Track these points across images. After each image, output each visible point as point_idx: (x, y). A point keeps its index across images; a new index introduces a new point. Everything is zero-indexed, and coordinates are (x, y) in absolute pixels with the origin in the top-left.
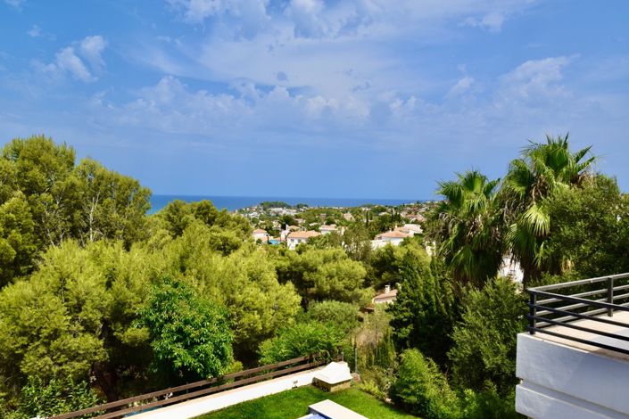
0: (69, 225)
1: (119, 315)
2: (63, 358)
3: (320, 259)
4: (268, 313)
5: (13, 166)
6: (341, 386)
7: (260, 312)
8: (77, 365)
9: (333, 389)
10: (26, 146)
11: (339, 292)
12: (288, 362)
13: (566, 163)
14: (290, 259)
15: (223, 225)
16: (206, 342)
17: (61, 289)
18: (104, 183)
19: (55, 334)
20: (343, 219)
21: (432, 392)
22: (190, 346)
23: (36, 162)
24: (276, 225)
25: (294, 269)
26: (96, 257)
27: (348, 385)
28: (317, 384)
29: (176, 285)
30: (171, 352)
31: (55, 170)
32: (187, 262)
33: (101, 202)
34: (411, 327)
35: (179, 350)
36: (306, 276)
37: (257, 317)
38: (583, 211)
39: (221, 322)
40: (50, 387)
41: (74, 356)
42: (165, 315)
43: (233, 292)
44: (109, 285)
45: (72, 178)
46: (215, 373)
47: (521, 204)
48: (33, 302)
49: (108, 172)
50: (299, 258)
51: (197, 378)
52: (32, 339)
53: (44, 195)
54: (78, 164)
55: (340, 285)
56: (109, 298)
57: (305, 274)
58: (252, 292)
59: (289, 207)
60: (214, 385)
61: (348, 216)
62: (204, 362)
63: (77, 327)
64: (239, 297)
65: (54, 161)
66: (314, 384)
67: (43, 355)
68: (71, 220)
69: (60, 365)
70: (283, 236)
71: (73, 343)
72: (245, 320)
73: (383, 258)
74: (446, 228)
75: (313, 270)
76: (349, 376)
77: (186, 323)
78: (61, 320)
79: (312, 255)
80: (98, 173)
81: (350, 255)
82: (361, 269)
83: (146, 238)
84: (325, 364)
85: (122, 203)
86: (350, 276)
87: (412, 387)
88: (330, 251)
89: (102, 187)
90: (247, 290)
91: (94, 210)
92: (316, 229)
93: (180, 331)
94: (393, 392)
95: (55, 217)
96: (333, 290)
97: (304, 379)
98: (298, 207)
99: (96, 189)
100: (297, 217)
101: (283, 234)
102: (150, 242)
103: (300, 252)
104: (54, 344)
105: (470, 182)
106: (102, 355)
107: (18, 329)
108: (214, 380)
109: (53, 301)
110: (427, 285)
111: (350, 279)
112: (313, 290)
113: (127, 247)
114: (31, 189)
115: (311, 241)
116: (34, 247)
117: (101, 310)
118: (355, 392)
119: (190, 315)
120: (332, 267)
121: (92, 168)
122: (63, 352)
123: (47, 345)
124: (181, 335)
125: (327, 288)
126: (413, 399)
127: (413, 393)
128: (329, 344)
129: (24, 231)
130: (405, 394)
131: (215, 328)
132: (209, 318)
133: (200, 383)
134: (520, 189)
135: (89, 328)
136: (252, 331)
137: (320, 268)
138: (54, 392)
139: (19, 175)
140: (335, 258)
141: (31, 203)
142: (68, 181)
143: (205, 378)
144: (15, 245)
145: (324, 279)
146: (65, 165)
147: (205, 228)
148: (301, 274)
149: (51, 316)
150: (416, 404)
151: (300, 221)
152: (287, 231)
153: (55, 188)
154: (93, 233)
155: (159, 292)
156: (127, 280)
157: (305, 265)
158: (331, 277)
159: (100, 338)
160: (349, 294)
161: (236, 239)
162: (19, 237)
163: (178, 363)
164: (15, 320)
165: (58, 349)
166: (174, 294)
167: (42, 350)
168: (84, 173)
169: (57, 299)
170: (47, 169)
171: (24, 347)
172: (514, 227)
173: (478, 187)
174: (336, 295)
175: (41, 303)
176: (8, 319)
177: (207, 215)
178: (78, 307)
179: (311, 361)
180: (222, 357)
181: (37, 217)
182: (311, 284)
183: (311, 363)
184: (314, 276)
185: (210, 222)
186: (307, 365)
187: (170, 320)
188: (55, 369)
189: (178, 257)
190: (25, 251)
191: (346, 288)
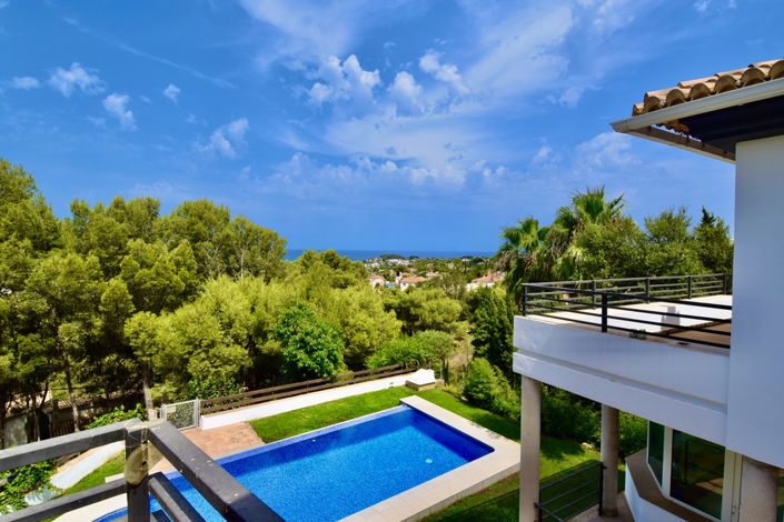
0: (226, 266)
1: (260, 332)
2: (218, 363)
3: (424, 297)
4: (375, 334)
5: (184, 221)
6: (427, 387)
7: (368, 333)
8: (229, 368)
9: (421, 389)
10: (193, 206)
11: (439, 324)
12: (387, 368)
13: (601, 209)
14: (400, 298)
15: (345, 269)
16: (322, 349)
17: (217, 311)
18: (252, 234)
19: (212, 344)
20: (447, 268)
21: (496, 390)
22: (310, 352)
23: (201, 218)
24: (392, 273)
25: (403, 305)
26: (245, 290)
27: (433, 386)
28: (408, 385)
29: (300, 307)
30: (295, 356)
31: (215, 224)
32: (311, 293)
33: (249, 249)
34: (488, 345)
35: (301, 355)
36: (413, 311)
37: (366, 336)
38: (604, 243)
39: (334, 337)
40: (207, 381)
41: (227, 362)
42: (291, 329)
43: (347, 317)
44: (253, 310)
45: (227, 231)
46: (329, 373)
47: (564, 241)
48: (197, 320)
49: (255, 227)
50: (407, 297)
51: (315, 376)
52: (196, 347)
53: (206, 243)
54: (233, 220)
55: (439, 319)
56: (253, 319)
57: (412, 309)
58: (361, 318)
59: (403, 259)
60: (328, 382)
61: (451, 266)
62: (320, 364)
63: (229, 339)
64: (351, 321)
65: (214, 218)
66: (406, 385)
67: (204, 360)
68: (227, 263)
69: (216, 367)
70: (397, 281)
71: (225, 351)
72: (356, 338)
73: (475, 297)
74: (508, 263)
75: (418, 306)
76: (434, 380)
77: (307, 334)
78: (218, 334)
79: (418, 295)
80: (247, 226)
81: (449, 295)
82: (457, 306)
83: (284, 276)
84: (415, 371)
85: (266, 250)
86: (448, 312)
87: (480, 386)
88: (433, 291)
89: (250, 238)
90: (358, 315)
91: (244, 256)
92: (424, 275)
93: (302, 340)
94: (466, 392)
95: (215, 260)
96: (434, 322)
97: (399, 381)
98: (411, 258)
99: (246, 239)
100: (410, 266)
101: (397, 279)
102: (287, 279)
103: (408, 292)
104: (212, 351)
105: (527, 227)
106: (248, 363)
107: (186, 340)
108: (329, 379)
109: (211, 320)
110: (501, 312)
111: (448, 313)
112: (417, 323)
113: (267, 281)
114: (196, 238)
115: (419, 284)
116: (197, 281)
117: (247, 328)
118: (438, 392)
119: (309, 330)
120: (433, 304)
121: (243, 223)
122: (218, 357)
123: (207, 352)
124: (303, 344)
125: (429, 320)
126: (481, 396)
127: (481, 391)
128: (419, 355)
129: (189, 269)
130: (475, 392)
131: (329, 339)
132: (324, 332)
133: (318, 381)
134: (564, 231)
135: (237, 340)
136: (361, 346)
137: (423, 304)
138: (211, 385)
139: (188, 229)
140: (436, 297)
141: (194, 249)
142: (224, 233)
143: (321, 377)
144: (184, 280)
145: (426, 313)
146: (222, 220)
147: (331, 271)
148: (408, 310)
149: (210, 330)
150: (483, 400)
151: (412, 270)
152: (400, 277)
153: (215, 238)
154: (244, 272)
155: (288, 311)
156: (266, 305)
157: (412, 302)
158: (433, 311)
159: (246, 348)
160: (448, 326)
161: (354, 280)
162: (187, 274)
163: (301, 365)
164: (184, 333)
165: (215, 356)
166: (299, 314)
167: (203, 355)
168: (237, 227)
169: (214, 318)
170: (210, 224)
171: (190, 353)
172: (560, 261)
173: (534, 232)
174: (437, 326)
175: (201, 320)
176: (179, 332)
177: (332, 261)
178: (230, 325)
179: (404, 368)
180: (335, 361)
181: (200, 260)
182: (416, 318)
183: (404, 369)
184: (419, 311)
185: (336, 266)
186: (402, 371)
187: (295, 333)
188: (213, 370)
189: (304, 289)
190: (191, 284)
191: (445, 321)
